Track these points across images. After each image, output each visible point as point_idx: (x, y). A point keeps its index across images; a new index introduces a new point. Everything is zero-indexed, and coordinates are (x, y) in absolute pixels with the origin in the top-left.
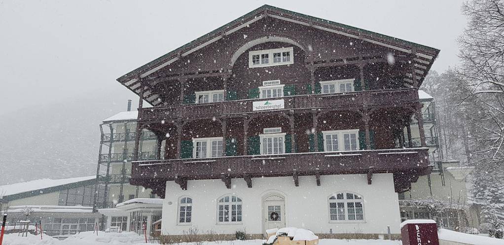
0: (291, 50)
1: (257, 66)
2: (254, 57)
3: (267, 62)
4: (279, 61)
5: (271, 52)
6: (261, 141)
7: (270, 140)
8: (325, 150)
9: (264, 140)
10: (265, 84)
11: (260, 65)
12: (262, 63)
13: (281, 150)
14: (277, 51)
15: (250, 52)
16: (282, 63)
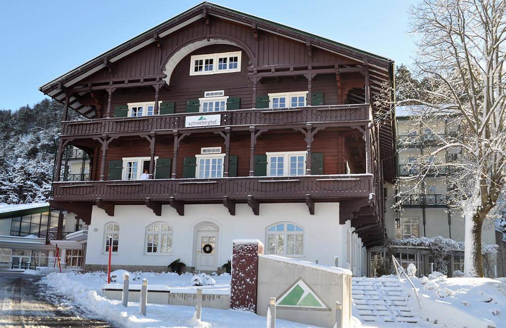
0: (238, 54)
1: (198, 73)
2: (197, 62)
3: (211, 69)
4: (225, 68)
5: (215, 57)
6: (198, 162)
7: (208, 161)
8: (267, 174)
9: (202, 161)
10: (207, 95)
11: (203, 72)
12: (205, 70)
13: (219, 173)
14: (223, 55)
15: (192, 57)
16: (228, 70)
